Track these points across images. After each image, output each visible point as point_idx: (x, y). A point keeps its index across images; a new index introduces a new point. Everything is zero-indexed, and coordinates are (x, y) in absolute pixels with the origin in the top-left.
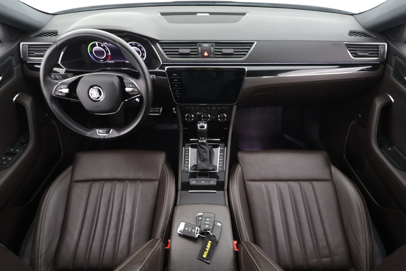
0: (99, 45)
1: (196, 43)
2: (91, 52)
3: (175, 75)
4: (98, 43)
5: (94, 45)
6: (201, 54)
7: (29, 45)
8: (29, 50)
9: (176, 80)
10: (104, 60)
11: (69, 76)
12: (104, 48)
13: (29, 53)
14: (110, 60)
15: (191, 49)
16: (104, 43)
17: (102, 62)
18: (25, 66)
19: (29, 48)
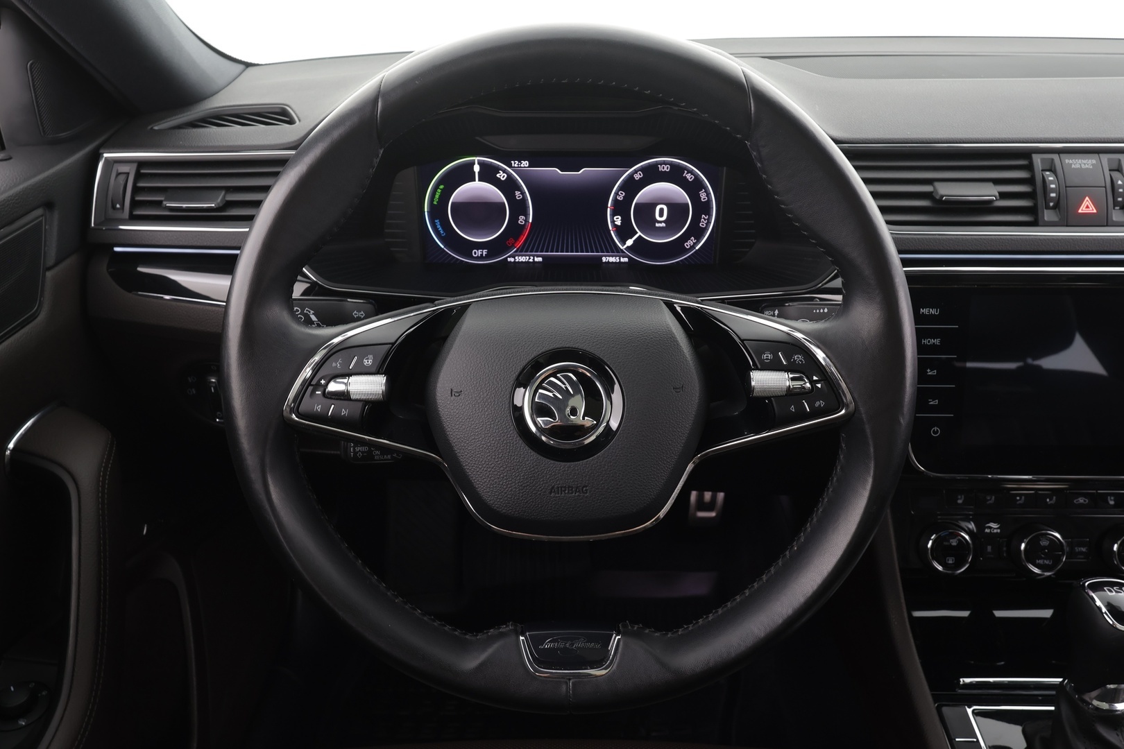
0: (488, 174)
1: (1026, 154)
2: (438, 211)
3: (933, 311)
4: (480, 163)
5: (465, 174)
6: (1054, 208)
7: (142, 164)
8: (136, 190)
9: (937, 341)
10: (495, 248)
11: (355, 314)
12: (508, 187)
13: (135, 204)
14: (522, 250)
15: (997, 182)
16: (515, 164)
17: (481, 258)
18: (102, 268)
19: (138, 176)
